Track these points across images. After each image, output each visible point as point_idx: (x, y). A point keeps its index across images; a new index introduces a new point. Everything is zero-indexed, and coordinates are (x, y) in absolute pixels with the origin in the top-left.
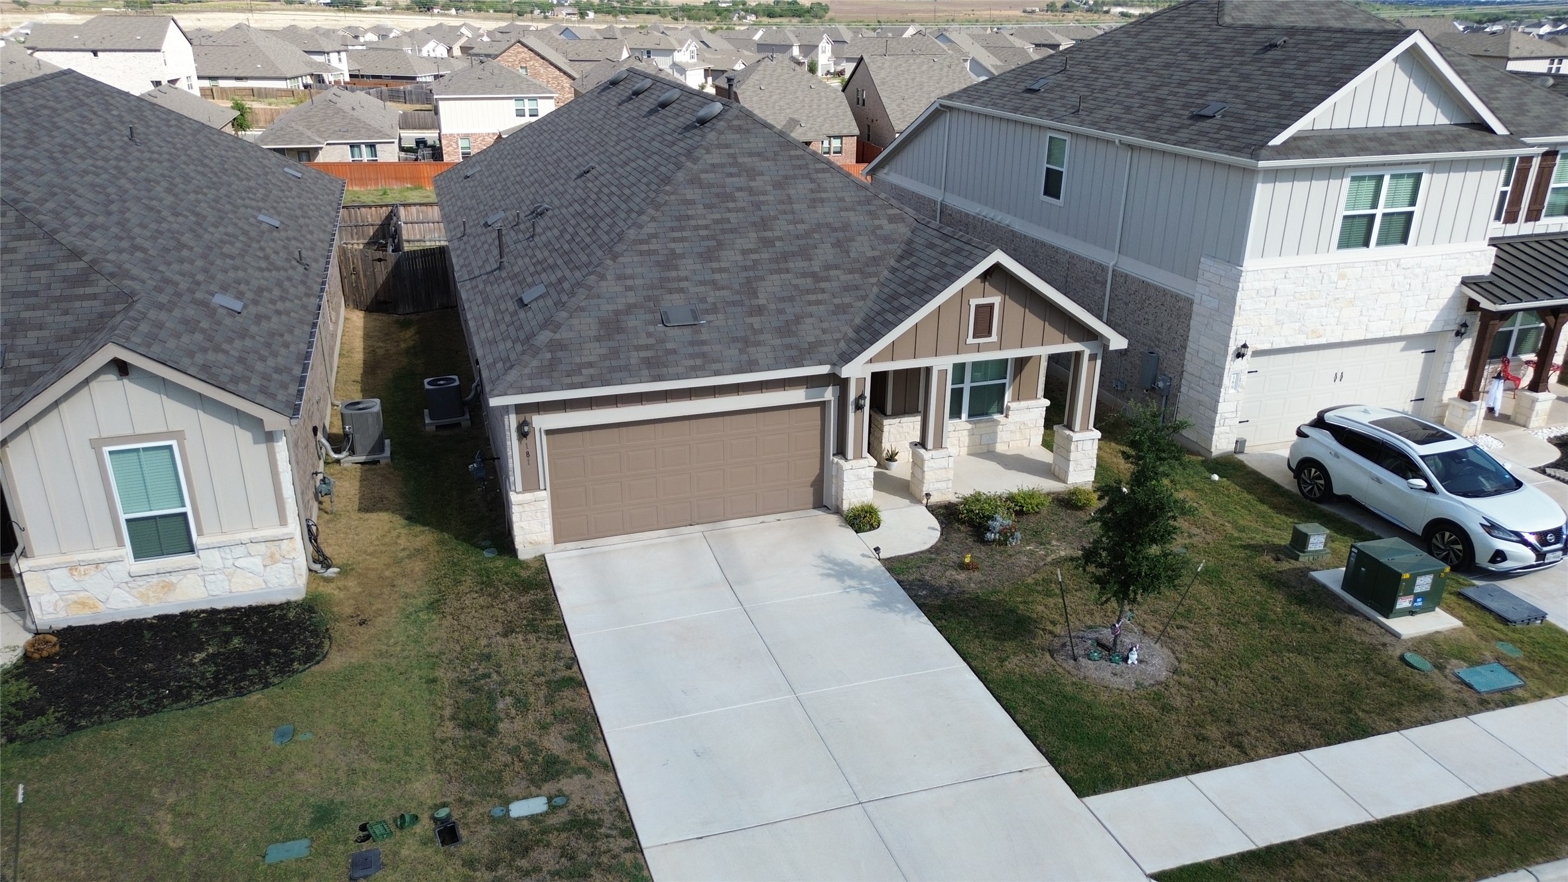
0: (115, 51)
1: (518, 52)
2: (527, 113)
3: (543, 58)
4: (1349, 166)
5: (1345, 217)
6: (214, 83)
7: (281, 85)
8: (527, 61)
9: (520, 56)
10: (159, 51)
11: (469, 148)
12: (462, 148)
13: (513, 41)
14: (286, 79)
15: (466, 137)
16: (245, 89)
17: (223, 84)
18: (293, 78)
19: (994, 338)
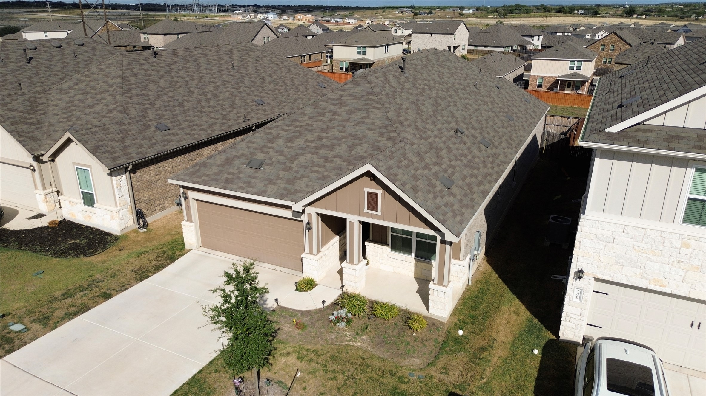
0: (438, 34)
1: (612, 38)
2: (575, 68)
3: (624, 41)
4: (693, 160)
5: (690, 199)
6: (476, 48)
7: (501, 50)
8: (615, 42)
9: (612, 40)
10: (453, 34)
11: (542, 83)
12: (538, 83)
13: (612, 32)
14: (503, 47)
15: (542, 77)
16: (486, 51)
17: (479, 48)
18: (507, 47)
19: (379, 212)
